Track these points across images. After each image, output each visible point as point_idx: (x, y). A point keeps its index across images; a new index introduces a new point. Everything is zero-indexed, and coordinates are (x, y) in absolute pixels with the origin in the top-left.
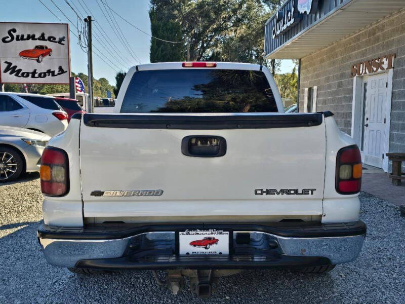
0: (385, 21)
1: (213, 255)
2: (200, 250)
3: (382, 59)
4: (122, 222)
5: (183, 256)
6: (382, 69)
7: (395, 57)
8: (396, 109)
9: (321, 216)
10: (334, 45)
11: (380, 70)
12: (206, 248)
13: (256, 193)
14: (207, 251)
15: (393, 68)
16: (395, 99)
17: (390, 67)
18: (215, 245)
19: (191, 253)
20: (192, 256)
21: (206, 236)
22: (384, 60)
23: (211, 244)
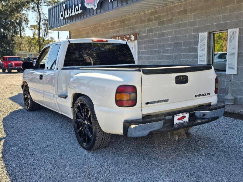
0: (130, 16)
1: (184, 123)
2: (180, 121)
3: (130, 35)
4: (151, 115)
5: (175, 125)
6: (131, 40)
7: (138, 35)
8: (141, 60)
9: (211, 103)
10: (97, 25)
11: (129, 41)
12: (182, 120)
13: (195, 97)
14: (182, 121)
15: (138, 40)
16: (140, 55)
17: (135, 39)
18: (184, 119)
19: (177, 123)
20: (178, 124)
21: (182, 115)
22: (132, 36)
23: (183, 118)
